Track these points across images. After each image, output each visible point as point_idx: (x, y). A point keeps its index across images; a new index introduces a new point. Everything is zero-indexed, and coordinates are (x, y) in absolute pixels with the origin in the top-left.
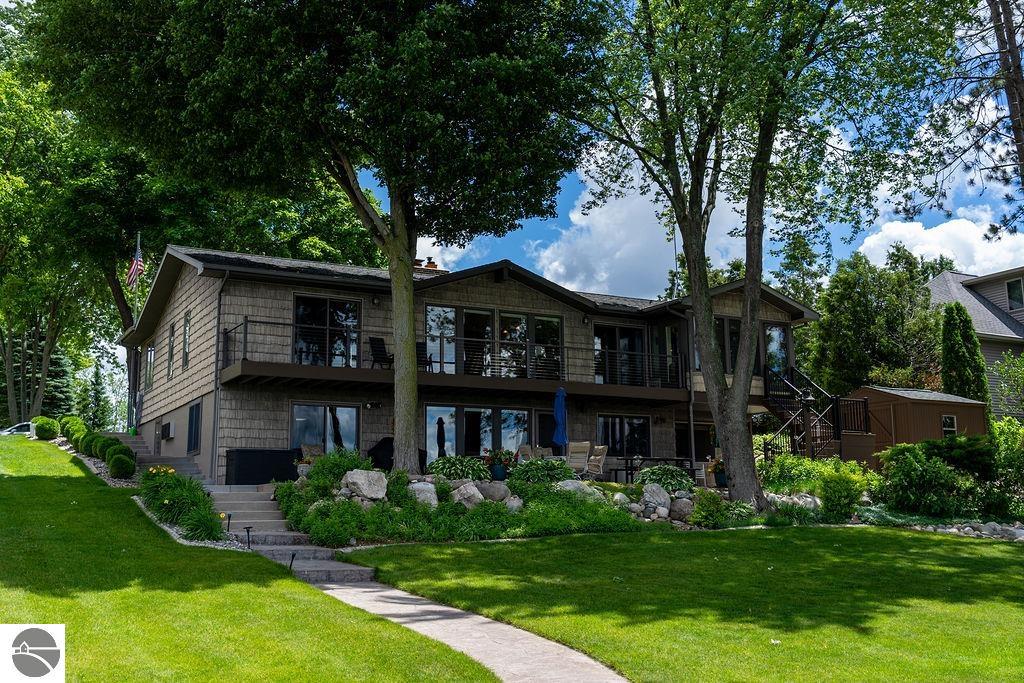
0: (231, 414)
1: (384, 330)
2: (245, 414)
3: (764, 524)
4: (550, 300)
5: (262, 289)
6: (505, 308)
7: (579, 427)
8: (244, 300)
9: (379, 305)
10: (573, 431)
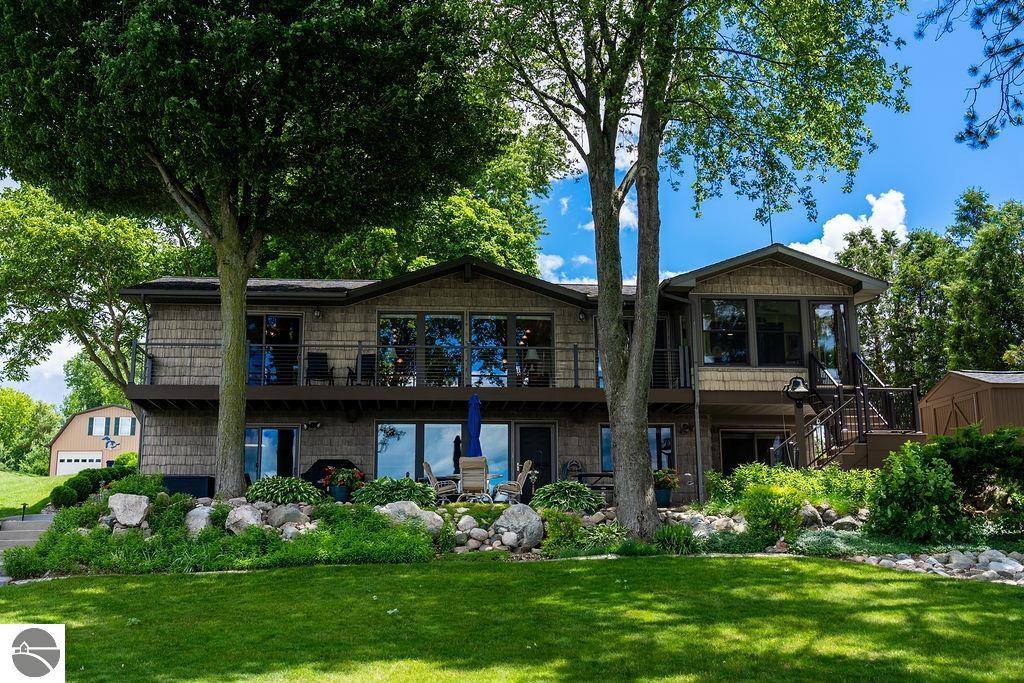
1: (328, 343)
2: (171, 440)
3: (617, 553)
4: (537, 296)
5: (193, 311)
6: (478, 309)
7: (574, 440)
8: (173, 324)
9: (323, 318)
10: (566, 445)
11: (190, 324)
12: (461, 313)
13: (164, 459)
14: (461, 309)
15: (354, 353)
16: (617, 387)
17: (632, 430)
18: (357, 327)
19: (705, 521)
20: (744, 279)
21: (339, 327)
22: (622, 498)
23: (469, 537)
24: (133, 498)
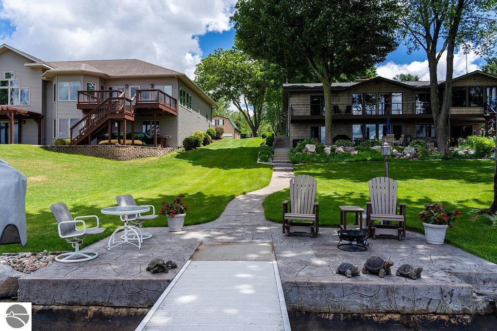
0: (293, 130)
2: (297, 130)
4: (398, 87)
5: (301, 95)
6: (380, 92)
7: (409, 128)
8: (296, 98)
9: (337, 96)
10: (406, 130)
11: (301, 98)
12: (376, 93)
13: (296, 135)
14: (376, 92)
15: (345, 106)
16: (437, 116)
17: (442, 127)
18: (346, 98)
19: (461, 151)
20: (465, 81)
21: (341, 98)
22: (439, 145)
23: (397, 155)
24: (312, 145)
